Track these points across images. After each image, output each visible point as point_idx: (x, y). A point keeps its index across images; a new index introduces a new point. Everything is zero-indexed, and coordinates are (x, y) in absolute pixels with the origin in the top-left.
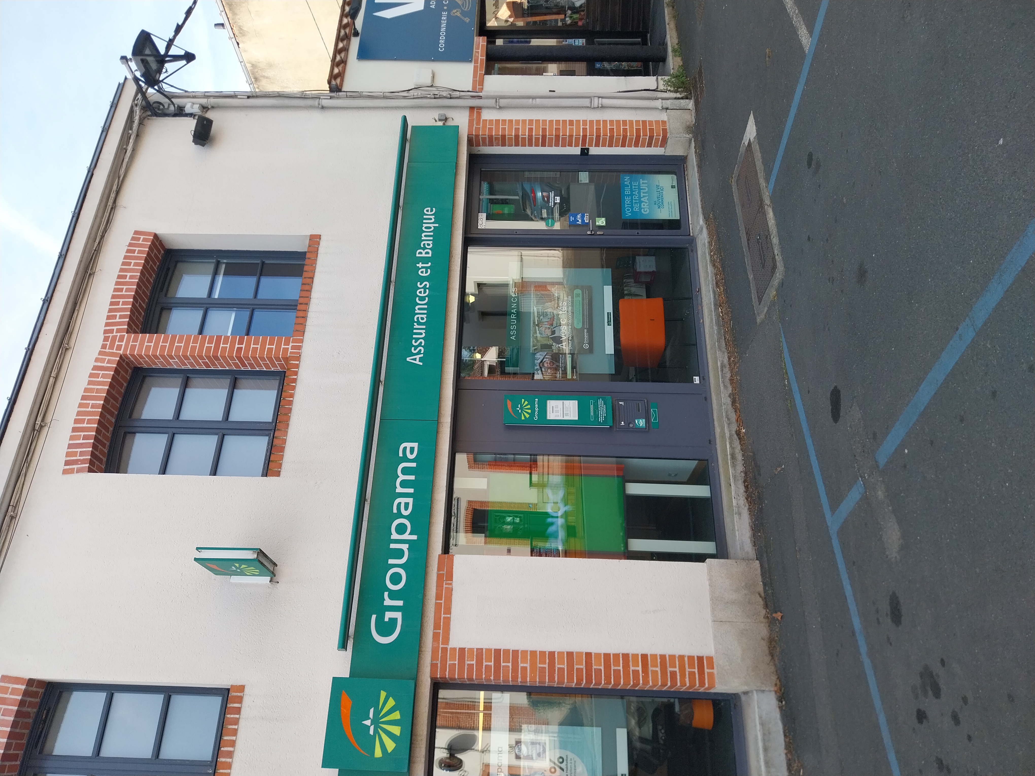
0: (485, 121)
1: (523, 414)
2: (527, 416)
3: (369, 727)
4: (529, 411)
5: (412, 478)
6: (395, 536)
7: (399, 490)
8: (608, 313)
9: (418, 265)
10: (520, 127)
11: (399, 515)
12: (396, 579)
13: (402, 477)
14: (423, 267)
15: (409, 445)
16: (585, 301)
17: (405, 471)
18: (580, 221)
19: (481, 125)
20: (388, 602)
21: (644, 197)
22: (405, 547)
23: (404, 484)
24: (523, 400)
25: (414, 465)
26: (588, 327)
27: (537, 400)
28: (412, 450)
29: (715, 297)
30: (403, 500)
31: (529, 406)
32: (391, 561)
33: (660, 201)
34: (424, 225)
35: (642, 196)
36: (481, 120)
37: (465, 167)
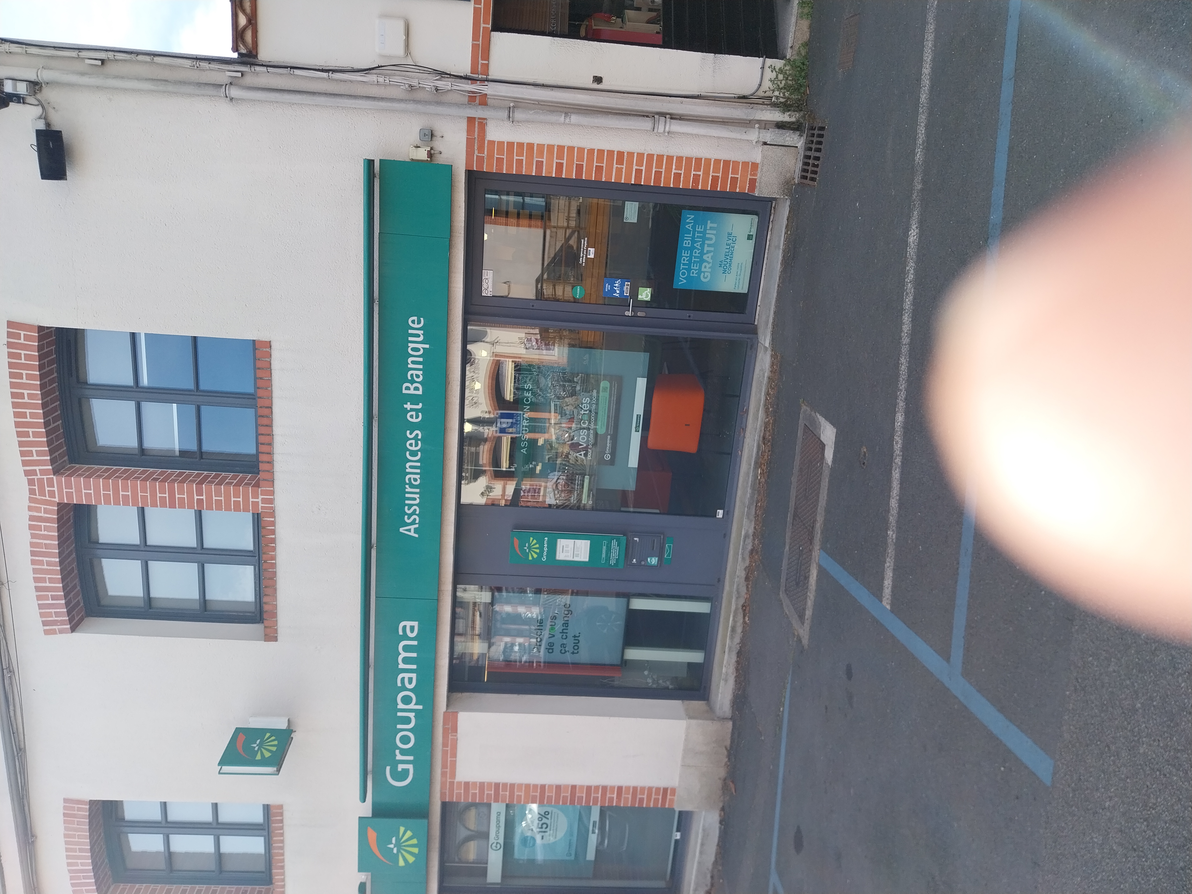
0: (492, 143)
1: (531, 554)
2: (535, 556)
3: (392, 849)
4: (538, 551)
5: (414, 655)
6: (401, 706)
7: (402, 666)
8: (637, 415)
9: (405, 406)
10: (544, 160)
11: (404, 688)
12: (405, 740)
13: (403, 655)
14: (412, 410)
15: (408, 624)
16: (612, 398)
17: (406, 648)
18: (618, 292)
19: (486, 153)
20: (399, 757)
21: (708, 252)
22: (412, 715)
23: (406, 660)
24: (531, 539)
25: (415, 643)
26: (612, 433)
27: (546, 539)
28: (412, 629)
29: (758, 452)
30: (407, 676)
31: (537, 546)
32: (399, 726)
33: (728, 261)
34: (410, 344)
35: (705, 252)
36: (486, 142)
37: (463, 232)
